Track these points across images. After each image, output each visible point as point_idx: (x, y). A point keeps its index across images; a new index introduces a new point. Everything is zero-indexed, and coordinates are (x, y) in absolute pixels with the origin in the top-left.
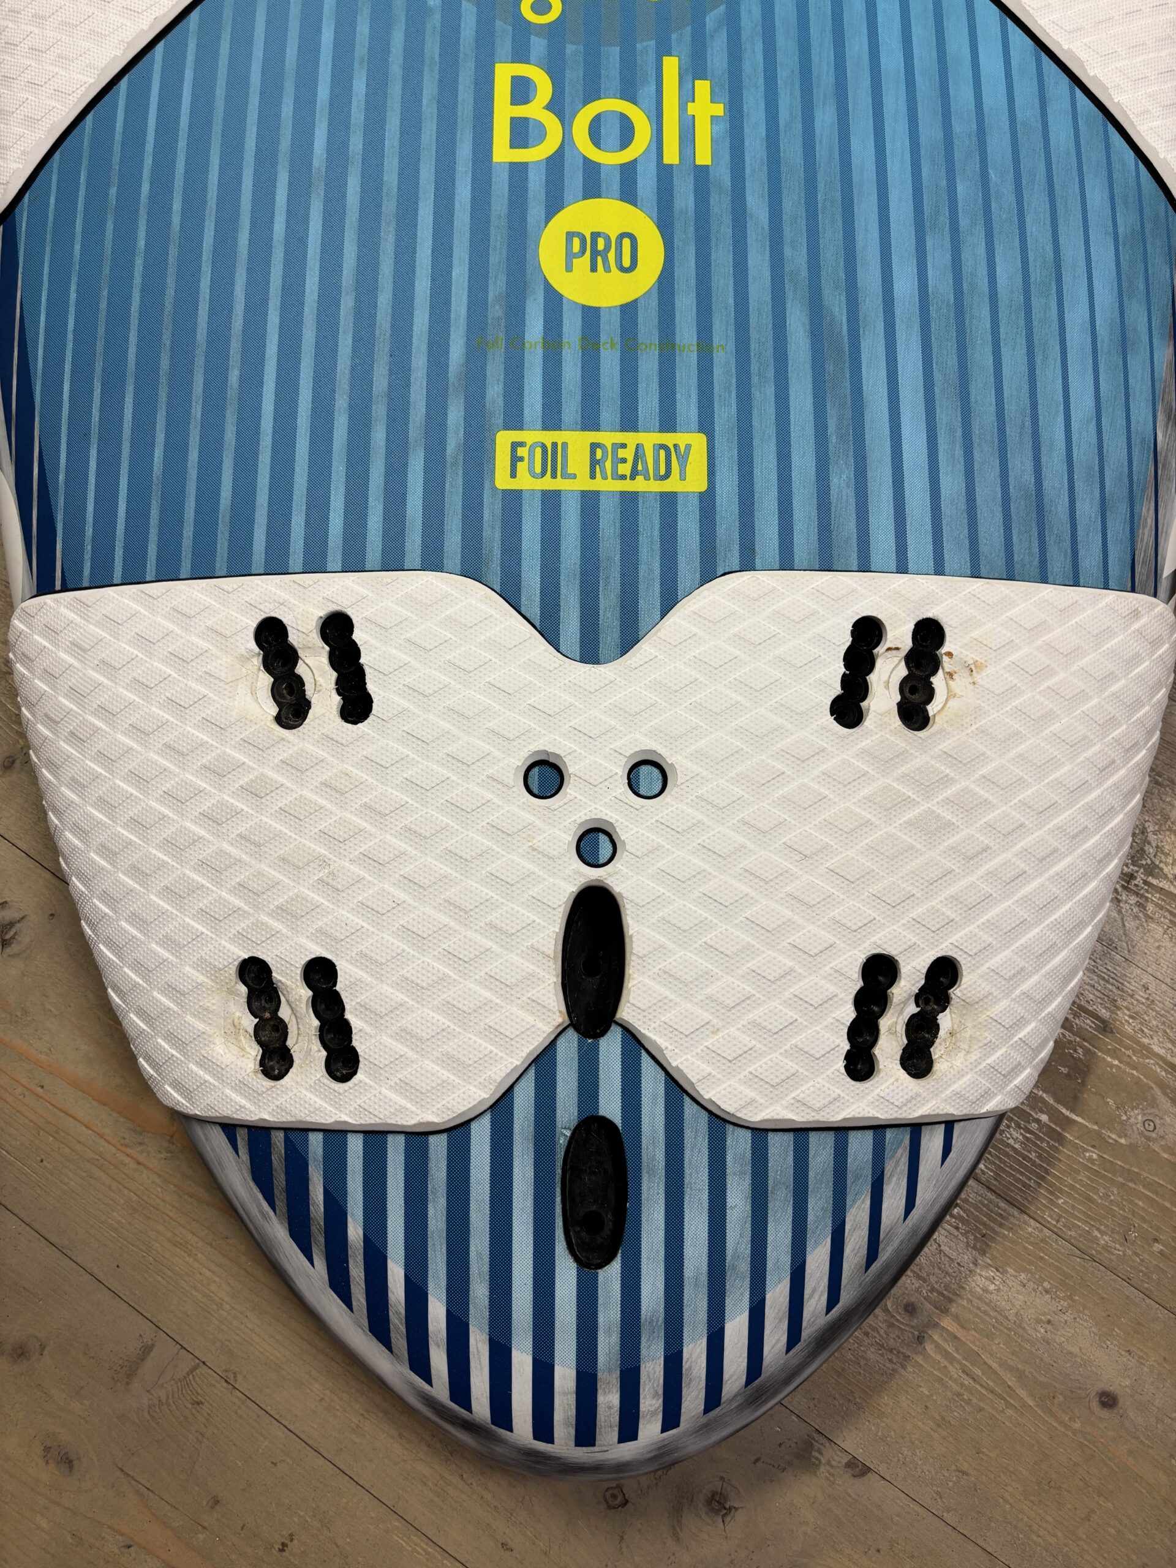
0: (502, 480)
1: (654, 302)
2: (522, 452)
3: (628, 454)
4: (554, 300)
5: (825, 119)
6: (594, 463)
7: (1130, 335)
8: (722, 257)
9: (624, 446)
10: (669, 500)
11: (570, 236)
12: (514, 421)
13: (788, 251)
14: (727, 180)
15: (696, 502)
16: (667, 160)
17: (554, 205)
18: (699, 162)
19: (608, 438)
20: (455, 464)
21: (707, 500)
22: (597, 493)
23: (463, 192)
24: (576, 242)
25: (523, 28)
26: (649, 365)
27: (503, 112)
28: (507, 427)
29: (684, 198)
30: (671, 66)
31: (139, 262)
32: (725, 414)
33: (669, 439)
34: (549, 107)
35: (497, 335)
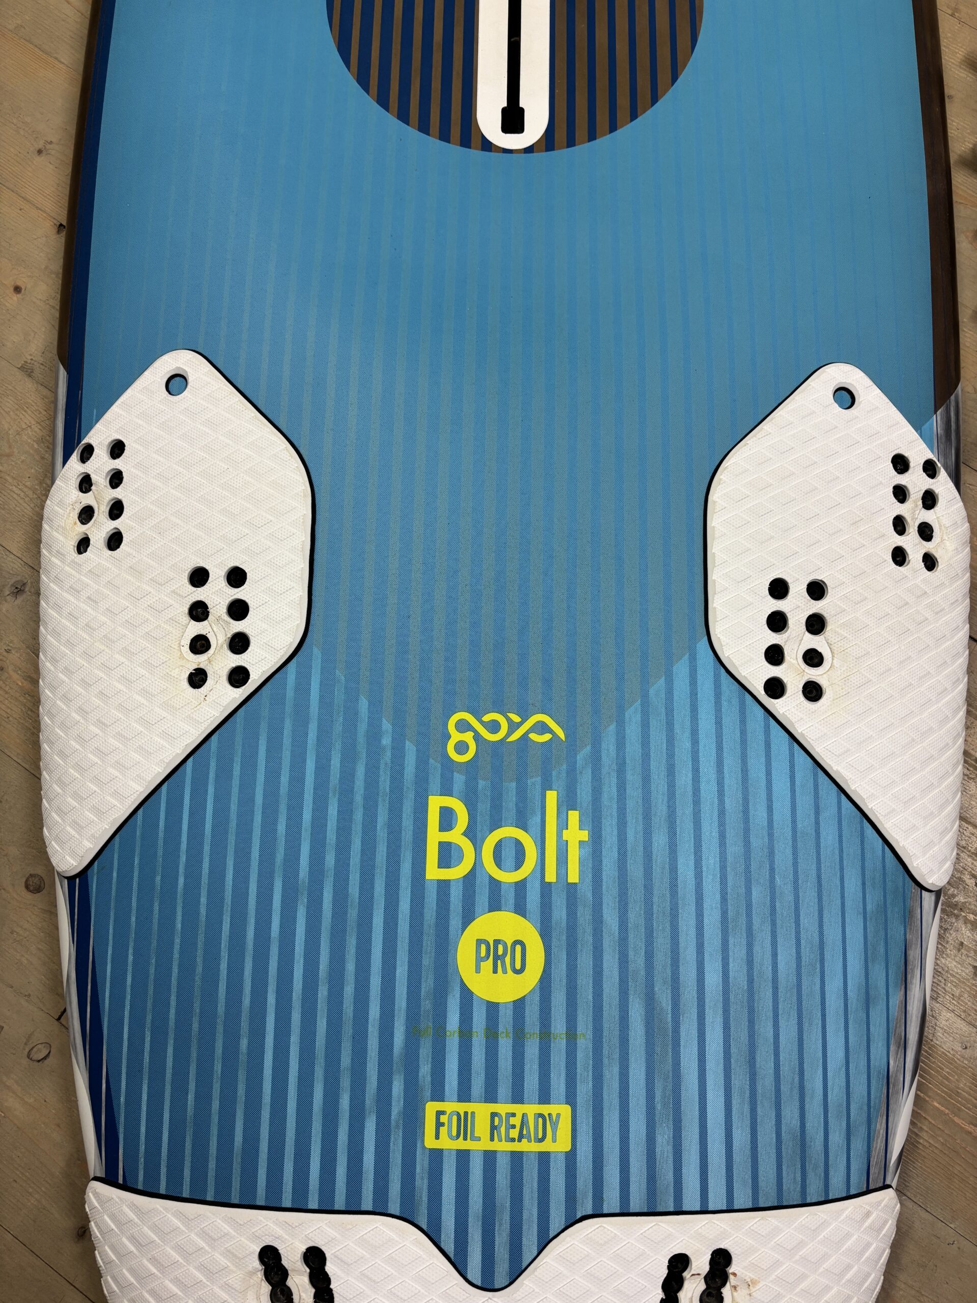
0: (430, 1142)
1: (537, 998)
2: (444, 1119)
3: (516, 1121)
4: (467, 995)
5: (660, 840)
6: (493, 1128)
7: (872, 992)
8: (585, 961)
9: (514, 1115)
10: (544, 1157)
11: (479, 942)
12: (439, 1095)
13: (631, 953)
14: (589, 895)
15: (563, 1158)
16: (547, 880)
17: (468, 918)
18: (570, 881)
19: (503, 1108)
20: (397, 1127)
21: (571, 1157)
22: (495, 1152)
23: (405, 906)
24: (483, 947)
25: (448, 765)
26: (532, 1050)
27: (434, 837)
28: (434, 1098)
29: (560, 913)
30: (552, 797)
31: (177, 941)
32: (584, 1089)
33: (545, 1109)
34: (465, 834)
35: (427, 1024)
